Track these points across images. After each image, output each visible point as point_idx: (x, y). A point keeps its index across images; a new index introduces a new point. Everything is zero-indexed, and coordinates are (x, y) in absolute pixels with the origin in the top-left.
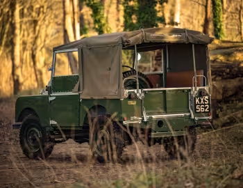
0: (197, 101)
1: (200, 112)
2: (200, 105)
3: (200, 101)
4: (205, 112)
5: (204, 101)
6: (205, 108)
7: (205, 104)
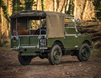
0: (41, 41)
1: (42, 46)
2: (42, 43)
3: (42, 41)
4: (44, 46)
5: (44, 41)
6: (44, 44)
7: (44, 42)
